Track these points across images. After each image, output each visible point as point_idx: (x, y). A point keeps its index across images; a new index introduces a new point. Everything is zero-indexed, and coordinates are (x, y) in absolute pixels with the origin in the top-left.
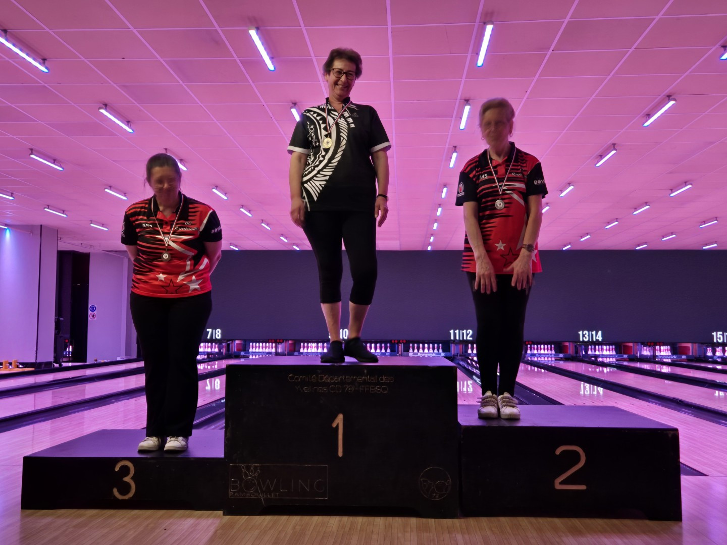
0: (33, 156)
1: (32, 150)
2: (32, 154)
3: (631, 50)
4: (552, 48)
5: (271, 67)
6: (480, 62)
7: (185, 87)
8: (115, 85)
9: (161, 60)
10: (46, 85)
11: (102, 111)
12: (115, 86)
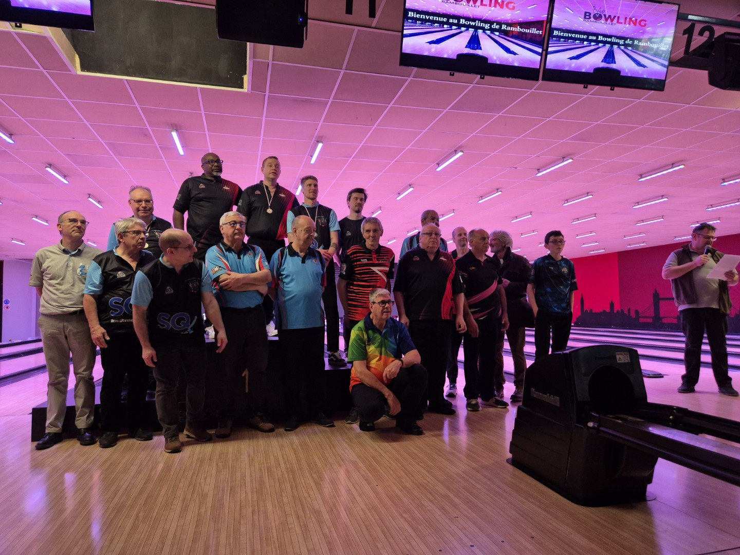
3: (392, 162)
4: (352, 157)
5: (181, 152)
6: (313, 161)
7: (116, 159)
8: (61, 153)
9: (102, 142)
10: (6, 150)
11: (49, 169)
12: (63, 155)
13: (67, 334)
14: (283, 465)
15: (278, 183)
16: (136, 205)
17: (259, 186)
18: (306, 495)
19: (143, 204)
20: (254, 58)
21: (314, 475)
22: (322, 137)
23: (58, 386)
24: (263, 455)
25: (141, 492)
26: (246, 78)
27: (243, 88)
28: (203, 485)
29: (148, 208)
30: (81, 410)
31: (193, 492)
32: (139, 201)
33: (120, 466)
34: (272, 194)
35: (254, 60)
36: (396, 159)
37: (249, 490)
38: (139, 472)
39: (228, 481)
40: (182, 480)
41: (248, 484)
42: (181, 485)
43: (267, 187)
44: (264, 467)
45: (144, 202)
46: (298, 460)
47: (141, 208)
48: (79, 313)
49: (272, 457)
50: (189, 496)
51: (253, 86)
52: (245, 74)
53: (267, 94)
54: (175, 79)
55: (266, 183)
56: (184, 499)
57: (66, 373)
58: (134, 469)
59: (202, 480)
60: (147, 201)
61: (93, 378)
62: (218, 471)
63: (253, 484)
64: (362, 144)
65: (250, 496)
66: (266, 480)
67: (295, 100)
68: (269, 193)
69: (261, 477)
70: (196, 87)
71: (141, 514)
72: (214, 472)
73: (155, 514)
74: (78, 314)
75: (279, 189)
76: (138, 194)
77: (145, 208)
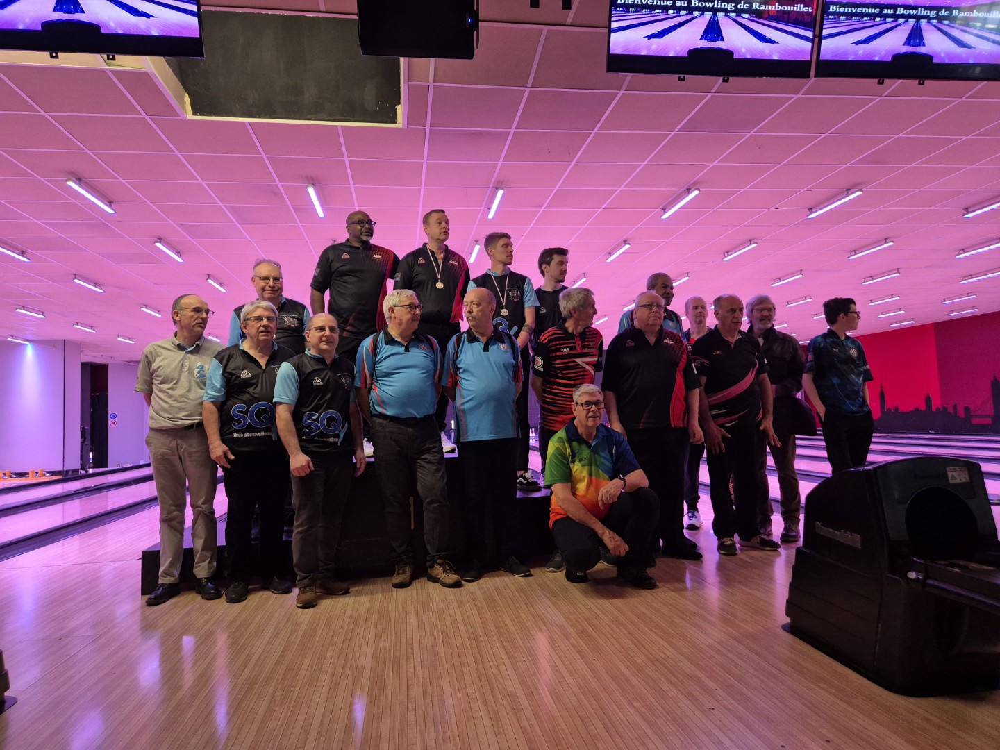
0: (76, 281)
1: (75, 275)
2: (75, 278)
3: (600, 210)
4: (544, 206)
5: (321, 214)
6: (491, 216)
8: (173, 223)
9: (222, 205)
10: (106, 222)
11: (159, 245)
12: (175, 225)
13: (181, 454)
14: (462, 629)
15: (447, 246)
16: (262, 284)
17: (422, 252)
18: (495, 671)
19: (271, 282)
20: (409, 80)
21: (505, 644)
22: (502, 182)
23: (172, 522)
24: (436, 614)
25: (278, 663)
26: (400, 108)
27: (396, 123)
28: (358, 656)
29: (276, 288)
30: (201, 554)
31: (345, 664)
32: (266, 278)
33: (252, 627)
34: (440, 263)
35: (410, 83)
36: (604, 205)
37: (418, 663)
38: (276, 636)
39: (390, 650)
40: (330, 648)
41: (417, 656)
42: (329, 654)
43: (433, 253)
44: (438, 631)
45: (271, 280)
46: (484, 623)
47: (267, 288)
48: (196, 427)
49: (448, 618)
50: (339, 670)
51: (410, 119)
52: (399, 103)
53: (428, 128)
54: (309, 116)
55: (430, 247)
56: (333, 675)
57: (181, 507)
58: (269, 632)
59: (357, 649)
60: (276, 279)
61: (213, 512)
62: (377, 636)
63: (423, 654)
64: (557, 188)
65: (420, 673)
66: (441, 649)
67: (465, 134)
68: (436, 260)
69: (434, 646)
70: (336, 126)
71: (278, 693)
72: (372, 637)
73: (296, 694)
74: (194, 428)
75: (449, 254)
76: (264, 270)
77: (273, 287)
